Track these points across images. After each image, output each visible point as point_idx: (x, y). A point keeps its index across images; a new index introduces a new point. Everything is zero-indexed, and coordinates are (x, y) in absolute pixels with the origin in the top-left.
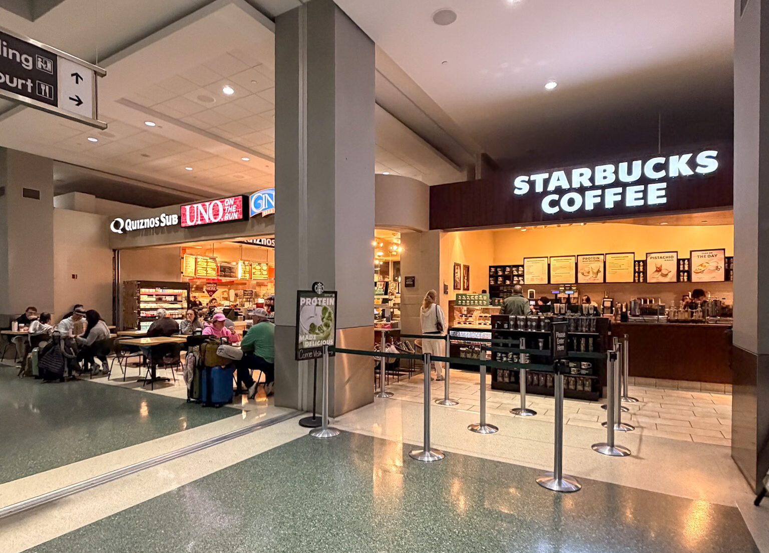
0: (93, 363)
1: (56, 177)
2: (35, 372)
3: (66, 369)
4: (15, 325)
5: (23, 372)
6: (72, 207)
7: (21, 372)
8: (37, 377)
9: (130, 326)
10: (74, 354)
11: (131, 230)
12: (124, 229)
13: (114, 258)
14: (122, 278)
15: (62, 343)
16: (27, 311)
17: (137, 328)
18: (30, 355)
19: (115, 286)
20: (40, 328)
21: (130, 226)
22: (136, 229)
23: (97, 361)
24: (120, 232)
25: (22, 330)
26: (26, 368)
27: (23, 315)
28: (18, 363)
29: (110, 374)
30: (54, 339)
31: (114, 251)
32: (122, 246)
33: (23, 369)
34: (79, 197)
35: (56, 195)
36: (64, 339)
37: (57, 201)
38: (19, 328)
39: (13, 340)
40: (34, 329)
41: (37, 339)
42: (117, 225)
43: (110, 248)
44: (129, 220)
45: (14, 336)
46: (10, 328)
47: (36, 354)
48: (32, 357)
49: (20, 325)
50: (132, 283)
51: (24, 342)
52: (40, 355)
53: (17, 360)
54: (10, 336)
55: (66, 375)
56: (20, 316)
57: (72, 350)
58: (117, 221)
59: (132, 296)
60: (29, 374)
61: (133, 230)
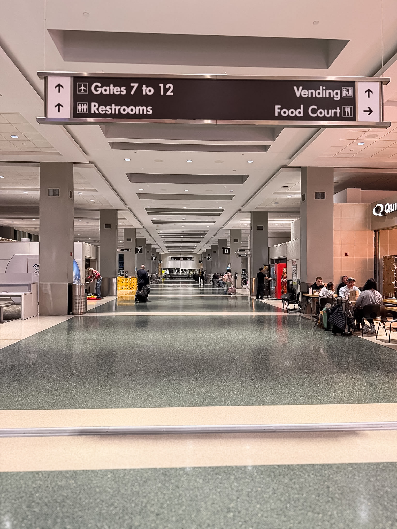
0: (363, 324)
1: (335, 179)
2: (325, 325)
3: (347, 326)
4: (311, 290)
5: (317, 325)
6: (345, 201)
7: (316, 324)
8: (326, 330)
9: (389, 295)
10: (352, 315)
11: (390, 212)
12: (383, 213)
13: (375, 237)
14: (382, 254)
15: (344, 306)
16: (317, 280)
17: (394, 297)
18: (322, 312)
19: (376, 261)
20: (327, 293)
21: (388, 209)
22: (394, 210)
23: (367, 322)
24: (380, 215)
25: (315, 294)
26: (319, 321)
27: (314, 283)
28: (312, 317)
29: (377, 335)
30: (338, 303)
31: (375, 231)
32: (382, 227)
33: (317, 322)
34: (350, 192)
35: (335, 193)
36: (345, 303)
37: (336, 198)
38: (313, 292)
39: (309, 301)
40: (323, 294)
41: (325, 301)
42: (378, 210)
43: (372, 230)
44: (388, 204)
45: (310, 297)
46: (308, 292)
47: (326, 312)
48: (322, 314)
49: (314, 290)
50: (390, 258)
51: (316, 302)
52: (329, 313)
53: (312, 315)
54: (308, 298)
55: (346, 331)
56: (313, 284)
57: (350, 312)
58: (378, 206)
59: (390, 269)
60: (321, 326)
61: (391, 212)
